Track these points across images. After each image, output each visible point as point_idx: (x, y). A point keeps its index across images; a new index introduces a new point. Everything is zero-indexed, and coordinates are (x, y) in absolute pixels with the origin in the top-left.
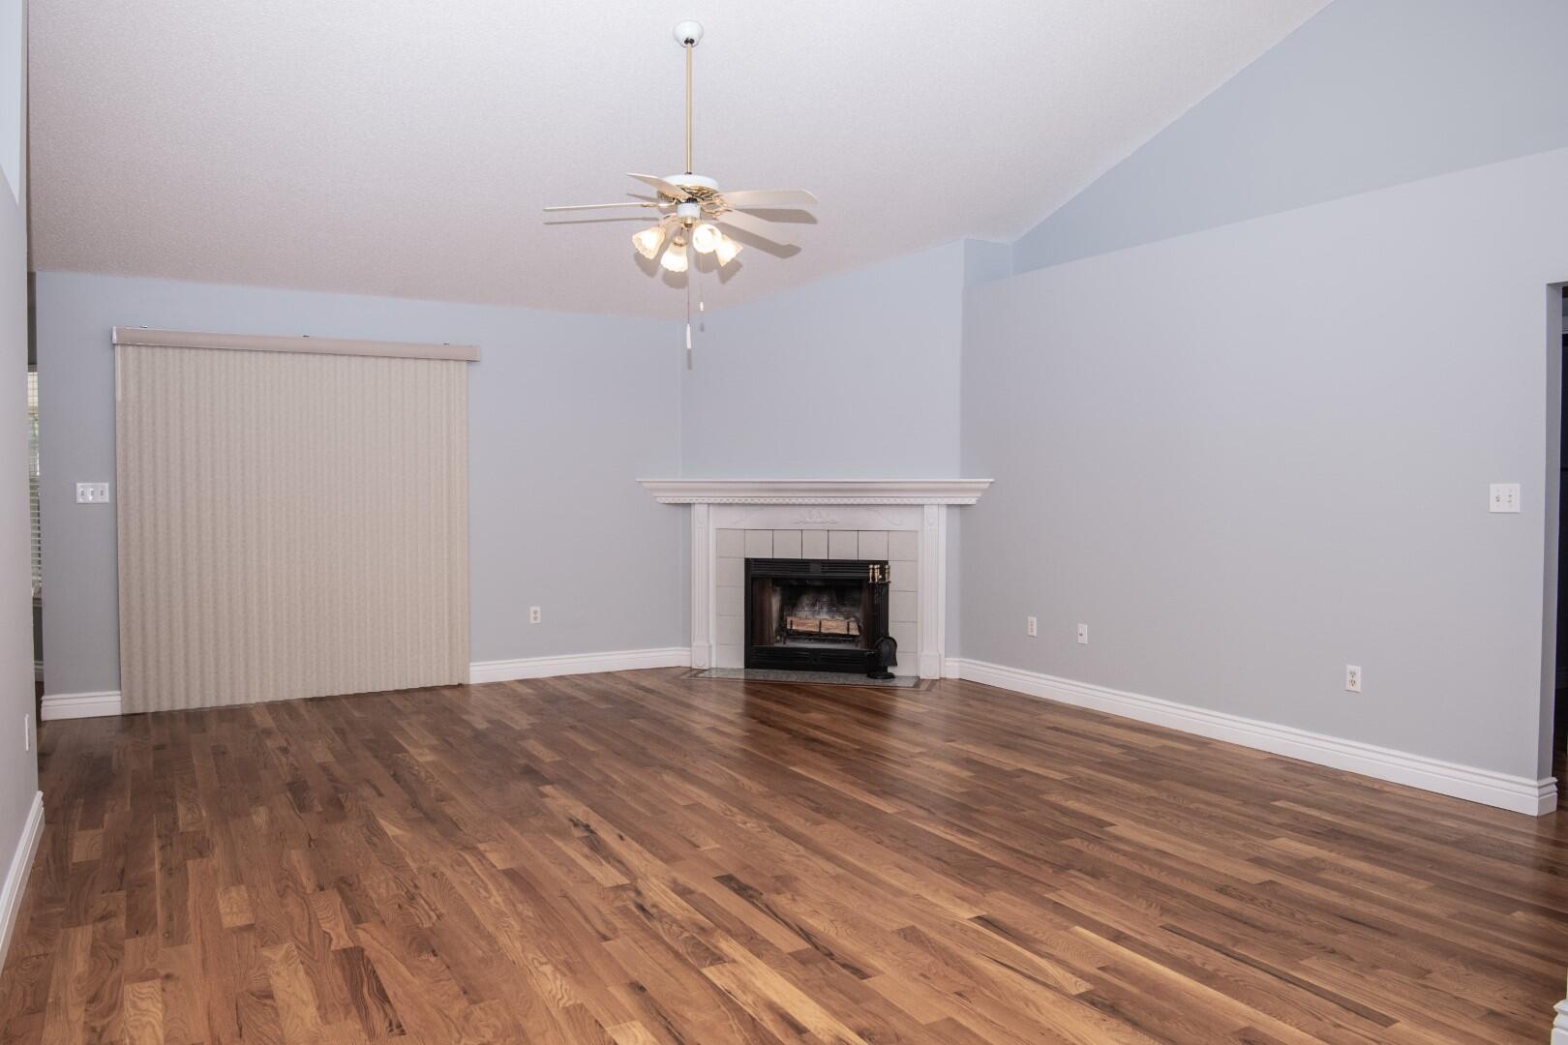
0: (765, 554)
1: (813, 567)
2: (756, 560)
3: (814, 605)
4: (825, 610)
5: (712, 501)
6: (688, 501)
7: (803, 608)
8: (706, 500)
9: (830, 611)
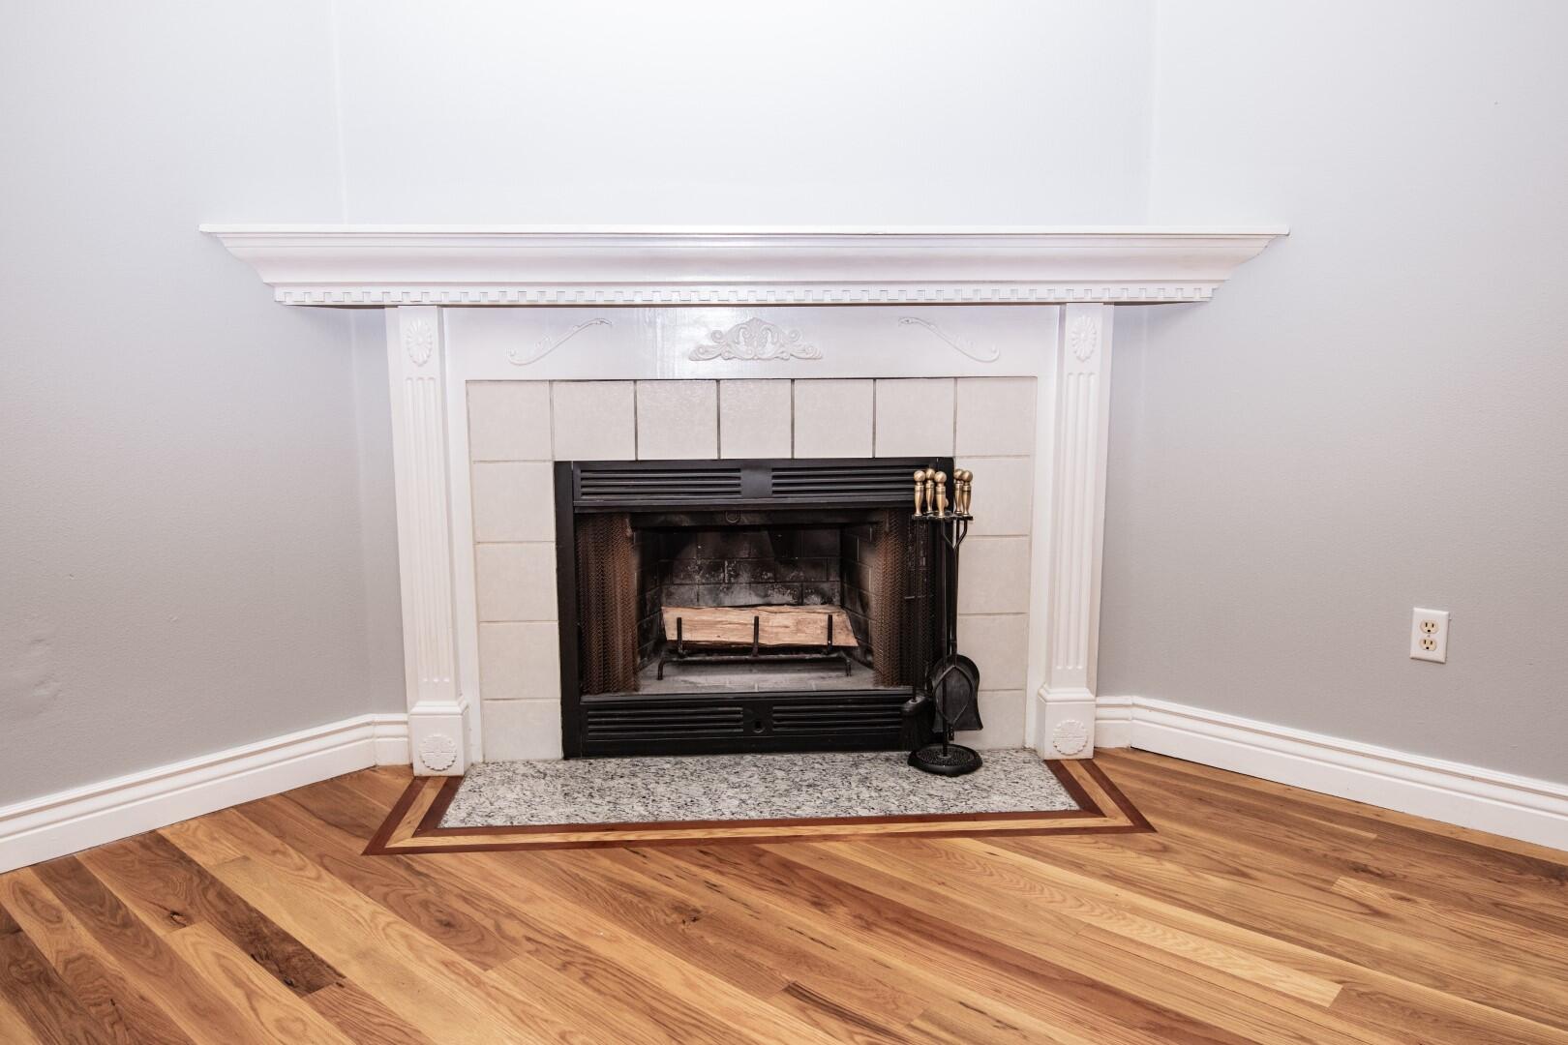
0: (617, 449)
1: (748, 478)
2: (585, 466)
3: (715, 568)
4: (745, 578)
5: (454, 295)
6: (375, 296)
7: (689, 576)
8: (437, 295)
9: (756, 582)
